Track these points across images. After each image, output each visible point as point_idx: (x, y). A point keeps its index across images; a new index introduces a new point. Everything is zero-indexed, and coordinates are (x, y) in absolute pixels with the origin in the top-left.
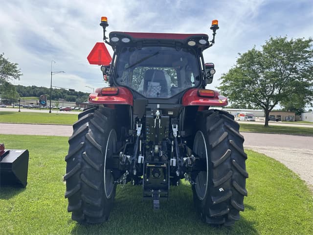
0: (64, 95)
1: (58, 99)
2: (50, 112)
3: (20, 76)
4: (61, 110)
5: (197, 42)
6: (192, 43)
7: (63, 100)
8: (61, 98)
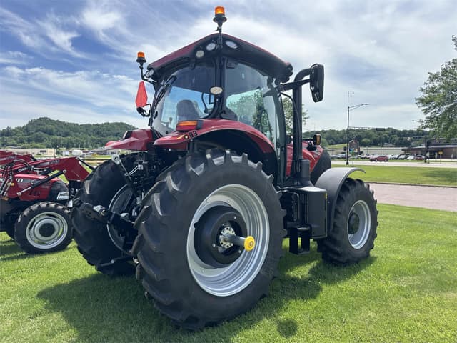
0: (392, 138)
1: (383, 144)
2: (347, 163)
3: (306, 120)
4: (371, 161)
5: (205, 50)
6: (200, 54)
7: (391, 145)
8: (388, 142)
